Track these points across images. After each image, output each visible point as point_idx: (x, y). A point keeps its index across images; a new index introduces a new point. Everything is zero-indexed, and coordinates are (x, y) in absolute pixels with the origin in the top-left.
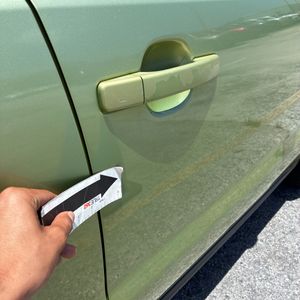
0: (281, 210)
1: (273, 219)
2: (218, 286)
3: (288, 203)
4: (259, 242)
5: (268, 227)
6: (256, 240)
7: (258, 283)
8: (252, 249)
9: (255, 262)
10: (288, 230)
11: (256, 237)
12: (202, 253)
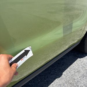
0: (75, 62)
1: (71, 66)
3: (79, 59)
4: (63, 75)
5: (68, 69)
6: (62, 74)
8: (59, 79)
10: (77, 71)
11: (62, 73)
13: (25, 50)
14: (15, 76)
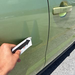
2: (61, 64)
5: (72, 52)
7: (70, 64)
9: (70, 59)
12: (57, 56)
13: (27, 40)
14: (18, 62)
